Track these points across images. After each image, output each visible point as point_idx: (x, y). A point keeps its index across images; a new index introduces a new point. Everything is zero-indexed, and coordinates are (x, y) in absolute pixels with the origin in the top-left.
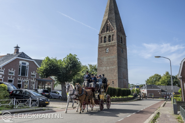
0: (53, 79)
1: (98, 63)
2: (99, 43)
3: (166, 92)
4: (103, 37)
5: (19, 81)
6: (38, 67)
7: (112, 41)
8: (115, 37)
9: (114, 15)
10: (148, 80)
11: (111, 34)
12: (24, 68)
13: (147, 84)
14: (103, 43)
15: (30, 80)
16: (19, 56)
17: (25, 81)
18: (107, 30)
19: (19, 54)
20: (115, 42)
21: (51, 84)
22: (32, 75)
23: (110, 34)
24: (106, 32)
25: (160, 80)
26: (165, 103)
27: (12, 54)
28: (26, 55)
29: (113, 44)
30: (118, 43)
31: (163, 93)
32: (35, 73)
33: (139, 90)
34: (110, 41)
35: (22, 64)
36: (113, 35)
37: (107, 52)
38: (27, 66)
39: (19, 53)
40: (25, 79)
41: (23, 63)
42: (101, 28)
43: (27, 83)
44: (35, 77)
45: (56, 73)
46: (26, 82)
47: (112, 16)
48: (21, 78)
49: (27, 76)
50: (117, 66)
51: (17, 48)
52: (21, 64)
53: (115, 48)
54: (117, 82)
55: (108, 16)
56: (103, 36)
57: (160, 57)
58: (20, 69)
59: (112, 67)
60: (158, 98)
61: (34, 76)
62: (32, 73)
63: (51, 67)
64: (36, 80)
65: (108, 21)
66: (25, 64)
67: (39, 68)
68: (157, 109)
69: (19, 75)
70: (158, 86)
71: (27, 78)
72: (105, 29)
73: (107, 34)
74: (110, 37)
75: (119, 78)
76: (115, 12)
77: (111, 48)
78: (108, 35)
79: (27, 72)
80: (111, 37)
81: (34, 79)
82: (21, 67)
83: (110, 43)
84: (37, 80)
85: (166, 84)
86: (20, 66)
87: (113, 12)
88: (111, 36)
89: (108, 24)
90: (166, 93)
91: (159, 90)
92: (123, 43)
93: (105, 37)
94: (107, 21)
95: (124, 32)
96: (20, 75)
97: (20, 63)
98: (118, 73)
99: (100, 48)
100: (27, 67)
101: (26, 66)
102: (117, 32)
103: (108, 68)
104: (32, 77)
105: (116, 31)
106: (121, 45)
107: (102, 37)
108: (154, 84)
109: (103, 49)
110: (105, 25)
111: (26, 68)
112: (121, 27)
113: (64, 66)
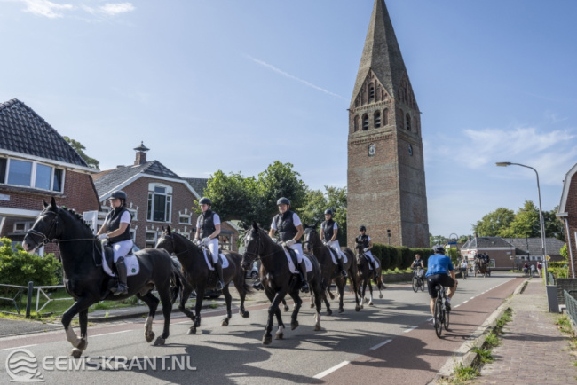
0: (235, 227)
1: (349, 183)
2: (350, 132)
3: (528, 254)
4: (361, 117)
5: (148, 234)
6: (195, 198)
7: (385, 124)
8: (391, 115)
9: (387, 57)
10: (480, 224)
11: (381, 109)
12: (160, 201)
13: (477, 236)
14: (360, 132)
16: (146, 171)
18: (371, 97)
19: (147, 166)
20: (390, 127)
21: (229, 240)
22: (182, 219)
23: (378, 108)
24: (368, 103)
25: (512, 224)
26: (526, 284)
27: (130, 167)
28: (165, 168)
29: (387, 133)
30: (398, 131)
31: (520, 257)
32: (188, 214)
33: (458, 250)
34: (378, 126)
35: (156, 191)
36: (386, 109)
37: (371, 153)
38: (167, 196)
39: (146, 162)
41: (157, 189)
42: (354, 93)
44: (190, 223)
45: (242, 211)
47: (382, 60)
48: (153, 227)
49: (170, 222)
50: (398, 189)
51: (142, 150)
52: (153, 189)
53: (393, 143)
54: (400, 232)
55: (373, 60)
56: (361, 113)
57: (509, 164)
58: (150, 202)
59: (386, 194)
60: (508, 270)
61: (186, 219)
63: (230, 197)
64: (191, 232)
65: (373, 73)
66: (163, 190)
68: (504, 301)
69: (149, 218)
70: (508, 241)
72: (366, 96)
73: (370, 107)
74: (377, 114)
75: (404, 222)
76: (389, 50)
77: (381, 143)
78: (373, 110)
79: (168, 211)
80: (382, 115)
81: (186, 228)
82: (153, 199)
83: (380, 130)
84: (193, 230)
85: (527, 233)
86: (150, 197)
87: (385, 50)
88: (382, 111)
89: (373, 81)
90: (528, 258)
91: (509, 248)
92: (413, 130)
93: (365, 117)
94: (370, 73)
95: (414, 100)
96: (151, 220)
97: (150, 189)
98: (401, 207)
99: (352, 143)
100: (169, 198)
101: (164, 197)
102: (396, 103)
103: (375, 195)
104: (180, 223)
105: (393, 100)
106: (408, 135)
107: (357, 117)
108: (496, 234)
109: (360, 146)
110: (364, 83)
111: (167, 202)
112: (406, 90)
113: (262, 194)
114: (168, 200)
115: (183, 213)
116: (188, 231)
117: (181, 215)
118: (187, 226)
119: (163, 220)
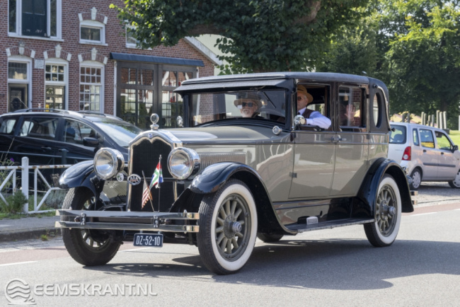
5: (12, 64)
15: (75, 57)
17: (48, 68)
22: (86, 33)
32: (99, 19)
40: (45, 54)
43: (61, 78)
44: (103, 42)
46: (53, 71)
48: (22, 50)
49: (59, 37)
61: (94, 34)
62: (84, 19)
64: (106, 60)
71: (58, 49)
81: (94, 52)
84: (111, 57)
104: (82, 41)
115: (87, 17)
116: (99, 59)
117: (84, 23)
118: (98, 47)
119: (43, 34)
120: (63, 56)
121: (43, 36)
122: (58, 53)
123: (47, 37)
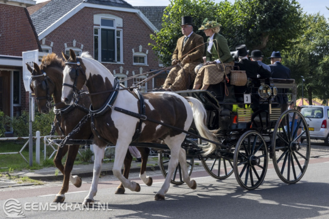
6: (152, 32)
12: (109, 36)
15: (131, 73)
22: (136, 59)
32: (144, 52)
35: (102, 24)
38: (116, 30)
40: (115, 71)
41: (104, 22)
44: (146, 64)
49: (121, 62)
52: (99, 23)
58: (96, 39)
61: (141, 59)
62: (135, 51)
64: (148, 73)
66: (111, 23)
67: (155, 34)
69: (96, 58)
71: (121, 68)
79: (119, 49)
81: (141, 69)
82: (99, 35)
86: (96, 33)
97: (95, 22)
100: (118, 32)
101: (114, 30)
104: (134, 64)
111: (116, 37)
114: (118, 35)
115: (137, 51)
116: (144, 73)
117: (135, 54)
118: (143, 67)
119: (113, 60)
120: (124, 73)
121: (113, 62)
122: (121, 71)
123: (115, 62)
